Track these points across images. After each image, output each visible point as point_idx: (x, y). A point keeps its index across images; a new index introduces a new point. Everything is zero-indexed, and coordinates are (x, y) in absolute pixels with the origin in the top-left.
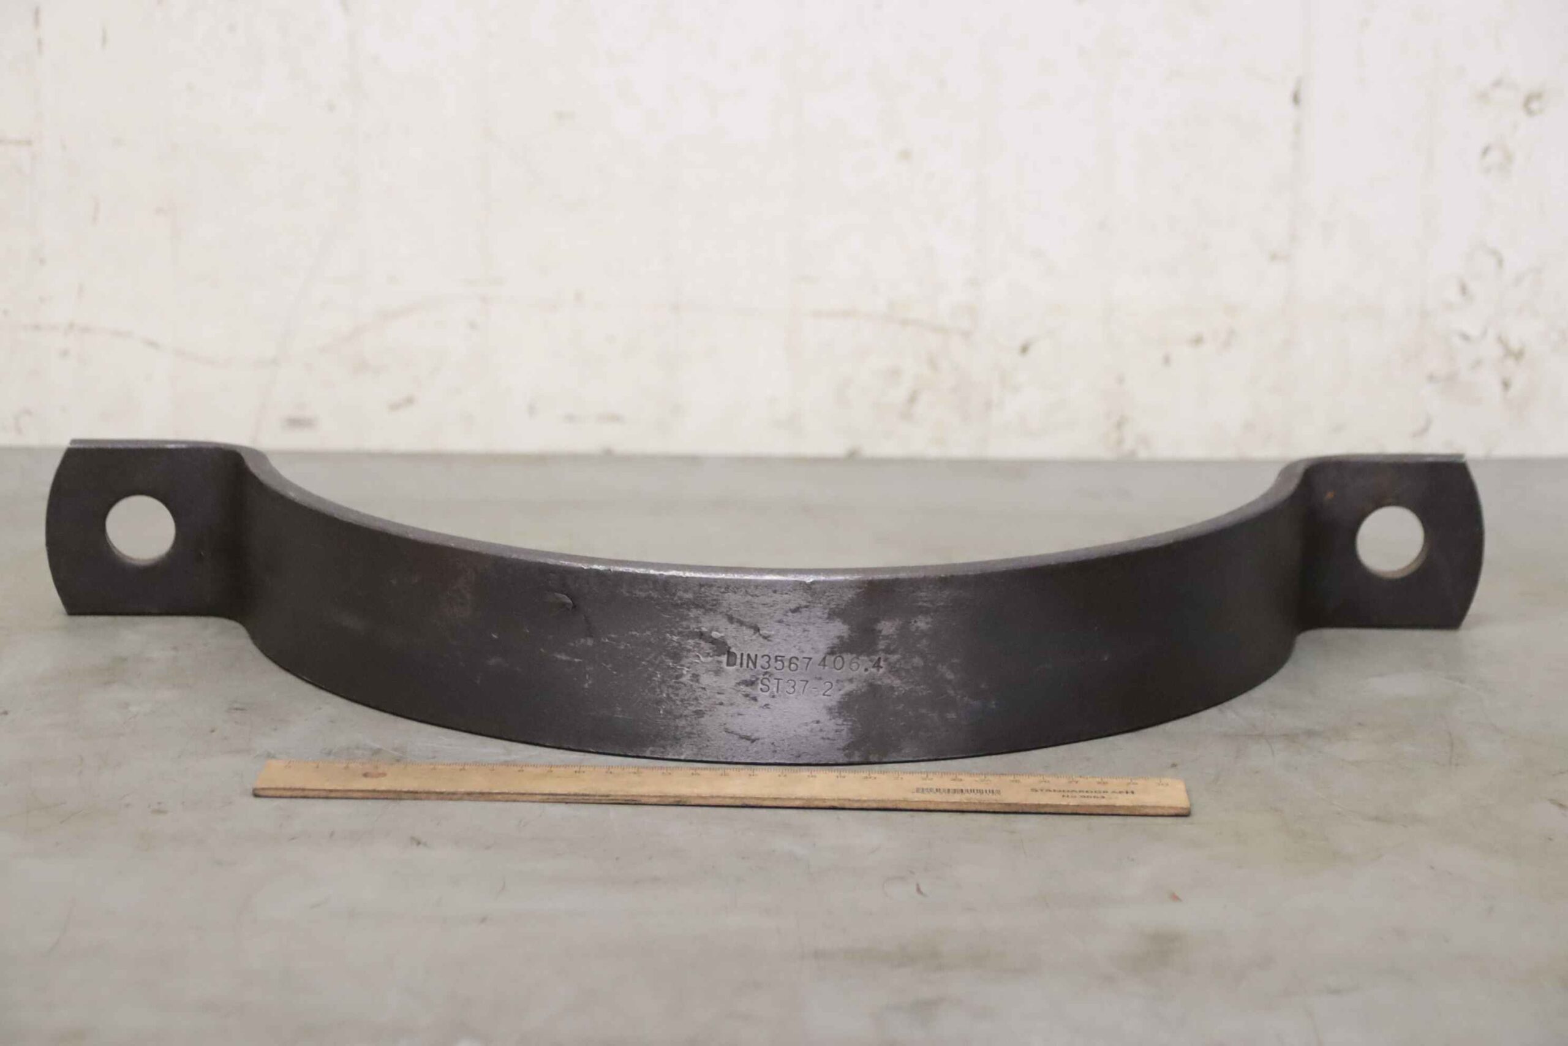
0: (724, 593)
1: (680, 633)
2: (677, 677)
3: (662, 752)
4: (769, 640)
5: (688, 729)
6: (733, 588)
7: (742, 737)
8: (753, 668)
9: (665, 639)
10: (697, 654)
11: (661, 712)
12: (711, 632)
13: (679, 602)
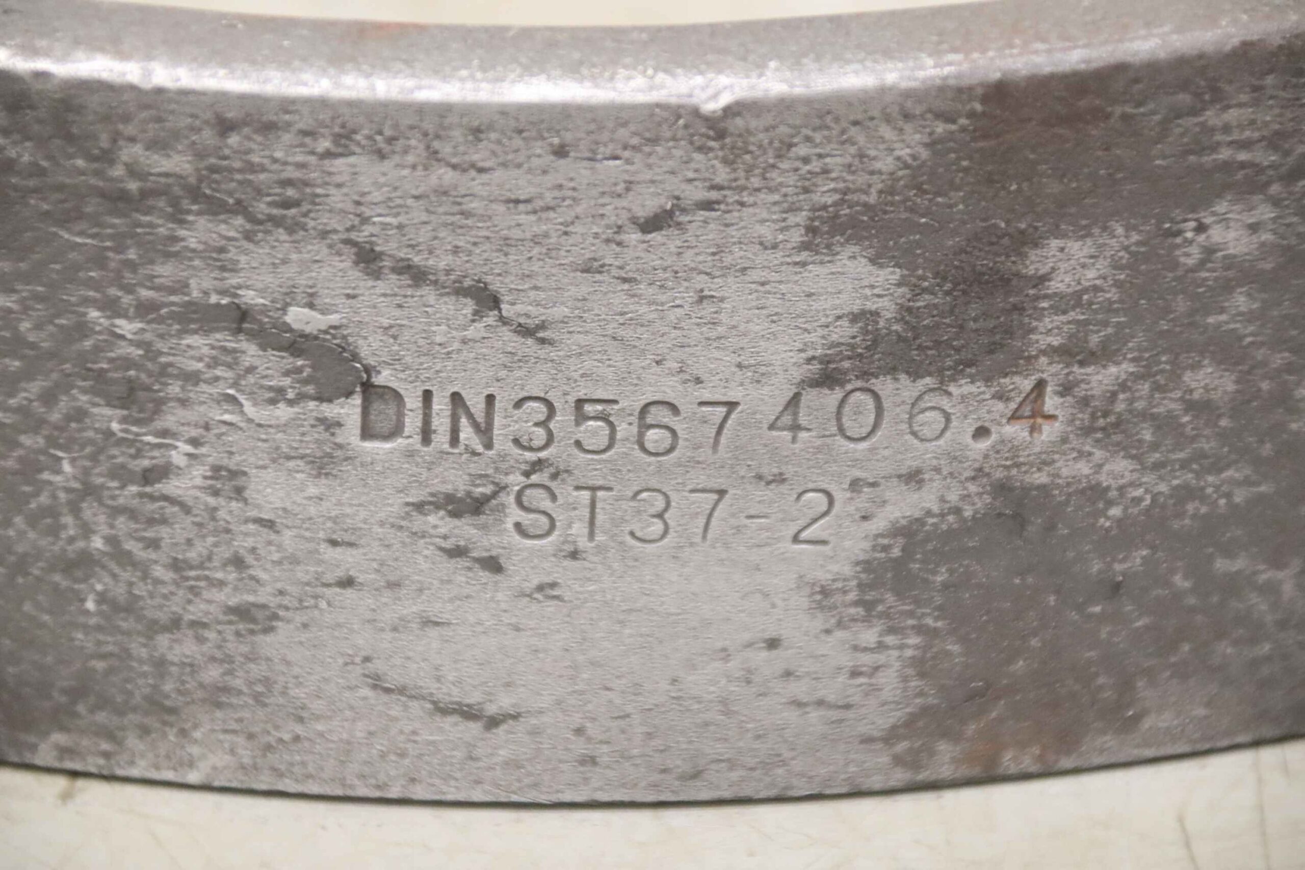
0: (328, 155)
1: (145, 310)
2: (149, 476)
3: (106, 755)
4: (543, 341)
5: (212, 674)
6: (369, 138)
7: (442, 710)
8: (480, 448)
9: (83, 329)
10: (231, 391)
11: (90, 605)
12: (284, 310)
13: (133, 186)
